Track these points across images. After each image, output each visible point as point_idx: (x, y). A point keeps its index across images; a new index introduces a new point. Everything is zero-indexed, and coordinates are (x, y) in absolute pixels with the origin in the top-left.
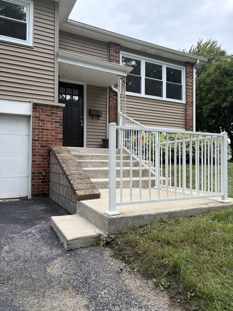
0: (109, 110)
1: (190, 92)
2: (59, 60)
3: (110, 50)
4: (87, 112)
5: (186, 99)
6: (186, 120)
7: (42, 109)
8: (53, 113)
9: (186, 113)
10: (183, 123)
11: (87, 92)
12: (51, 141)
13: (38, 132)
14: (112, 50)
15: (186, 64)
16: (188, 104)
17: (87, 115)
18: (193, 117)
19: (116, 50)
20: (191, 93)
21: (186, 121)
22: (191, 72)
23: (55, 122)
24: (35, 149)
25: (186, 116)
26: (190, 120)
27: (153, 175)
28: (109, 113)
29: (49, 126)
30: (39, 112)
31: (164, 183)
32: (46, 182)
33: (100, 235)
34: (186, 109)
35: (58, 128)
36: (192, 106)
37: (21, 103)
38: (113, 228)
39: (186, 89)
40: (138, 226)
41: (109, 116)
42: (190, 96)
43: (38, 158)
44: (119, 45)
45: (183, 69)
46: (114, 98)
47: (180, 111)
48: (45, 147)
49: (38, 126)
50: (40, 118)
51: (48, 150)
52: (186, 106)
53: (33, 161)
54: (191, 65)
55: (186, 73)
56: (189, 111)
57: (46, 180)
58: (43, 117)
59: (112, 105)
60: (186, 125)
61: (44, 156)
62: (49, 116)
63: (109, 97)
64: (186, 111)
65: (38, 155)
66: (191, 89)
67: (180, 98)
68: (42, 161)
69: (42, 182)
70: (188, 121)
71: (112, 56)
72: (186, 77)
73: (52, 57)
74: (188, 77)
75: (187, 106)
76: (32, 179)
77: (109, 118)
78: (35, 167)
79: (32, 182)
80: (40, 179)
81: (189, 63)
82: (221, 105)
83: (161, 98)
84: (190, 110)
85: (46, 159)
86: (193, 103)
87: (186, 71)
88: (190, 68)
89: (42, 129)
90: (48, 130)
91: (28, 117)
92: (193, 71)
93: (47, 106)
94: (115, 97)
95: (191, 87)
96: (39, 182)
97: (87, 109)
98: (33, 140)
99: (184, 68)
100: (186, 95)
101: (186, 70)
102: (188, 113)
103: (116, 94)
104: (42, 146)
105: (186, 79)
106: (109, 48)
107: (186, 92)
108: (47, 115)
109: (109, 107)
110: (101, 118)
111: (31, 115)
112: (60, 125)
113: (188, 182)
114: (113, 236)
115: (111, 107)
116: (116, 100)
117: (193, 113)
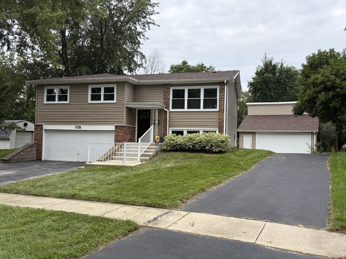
1: (222, 103)
2: (126, 106)
5: (219, 108)
6: (219, 122)
7: (118, 127)
10: (217, 124)
15: (220, 84)
16: (221, 111)
19: (167, 88)
25: (220, 119)
29: (120, 134)
34: (219, 115)
37: (112, 126)
39: (220, 101)
45: (218, 87)
46: (165, 114)
49: (117, 134)
50: (117, 131)
54: (224, 83)
62: (121, 130)
67: (215, 107)
71: (165, 91)
73: (123, 105)
77: (163, 125)
83: (199, 109)
84: (222, 115)
86: (224, 110)
87: (220, 89)
88: (222, 86)
89: (118, 136)
95: (223, 99)
98: (115, 140)
100: (219, 105)
103: (167, 112)
105: (220, 94)
106: (164, 87)
111: (114, 130)
115: (164, 119)
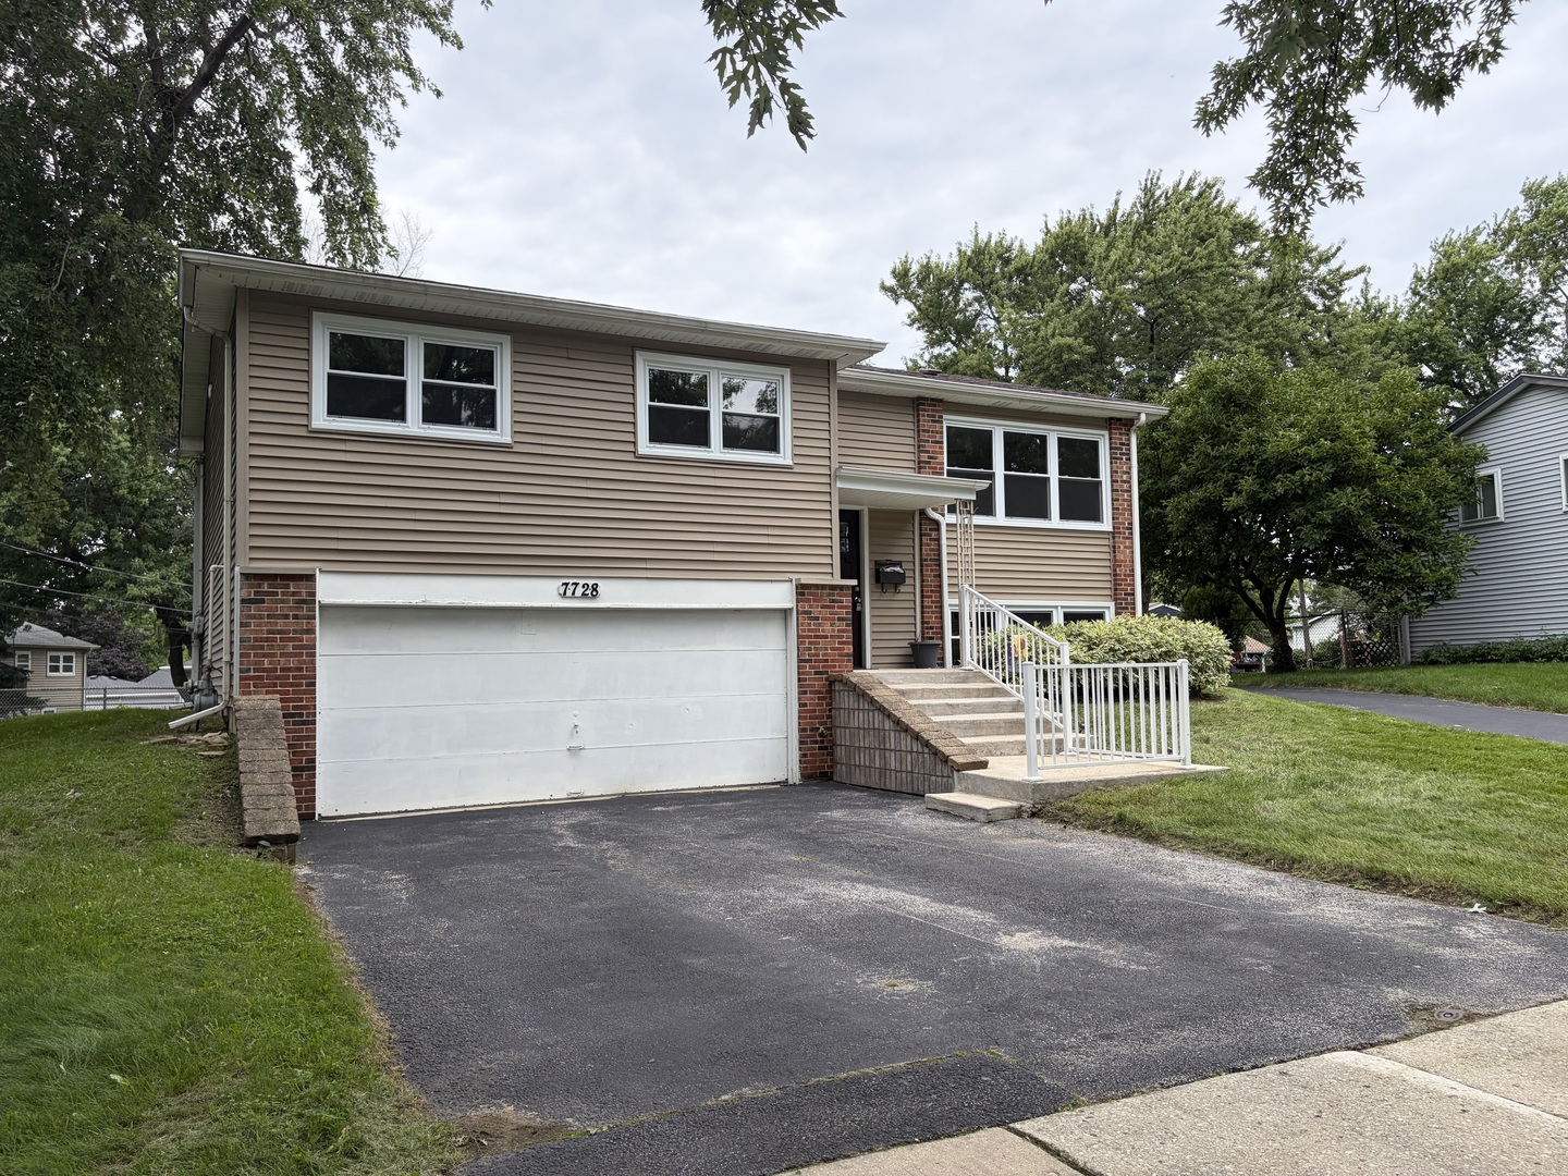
0: (921, 565)
1: (1124, 500)
2: (839, 485)
3: (918, 416)
4: (871, 576)
5: (1113, 519)
6: (1115, 575)
7: (811, 594)
8: (834, 601)
9: (1115, 556)
10: (1108, 585)
11: (870, 528)
12: (833, 661)
13: (810, 643)
14: (924, 416)
15: (1110, 424)
16: (1120, 533)
17: (871, 584)
18: (1133, 566)
19: (934, 416)
20: (1126, 500)
21: (1115, 580)
22: (1124, 444)
23: (839, 619)
24: (805, 680)
25: (1116, 564)
26: (1125, 575)
27: (1058, 730)
28: (922, 575)
29: (827, 628)
30: (808, 601)
31: (1083, 745)
32: (826, 748)
33: (1022, 806)
34: (1114, 547)
35: (844, 631)
36: (1131, 537)
37: (774, 584)
38: (1038, 796)
39: (1113, 490)
40: (1066, 795)
41: (922, 581)
42: (1125, 509)
43: (811, 699)
44: (941, 401)
45: (1103, 435)
46: (933, 536)
47: (1100, 552)
48: (821, 673)
49: (809, 631)
50: (810, 612)
51: (827, 679)
52: (1114, 538)
53: (801, 705)
54: (1125, 425)
55: (1111, 448)
56: (1124, 552)
57: (826, 744)
58: (816, 611)
59: (928, 555)
60: (1116, 589)
61: (820, 692)
62: (827, 607)
63: (921, 535)
64: (1114, 552)
65: (811, 692)
66: (1126, 491)
67: (1095, 516)
68: (818, 705)
69: (820, 748)
70: (1122, 580)
71: (924, 431)
72: (1111, 458)
73: (826, 480)
74: (1117, 459)
75: (1117, 539)
76: (801, 743)
77: (922, 586)
78: (805, 718)
79: (800, 749)
80: (816, 742)
81: (1119, 420)
82: (1222, 501)
83: (1047, 521)
84: (1125, 547)
85: (825, 698)
86: (1131, 529)
87: (1110, 444)
88: (1121, 434)
89: (816, 637)
90: (826, 637)
91: (785, 612)
92: (1129, 440)
93: (823, 587)
94: (934, 534)
95: (1125, 486)
96: (814, 749)
97: (870, 561)
98: (800, 661)
99: (1106, 433)
100: (1113, 509)
101: (1110, 439)
102: (1120, 557)
103: (937, 523)
104: (816, 673)
105: (1111, 463)
106: (918, 410)
107: (1113, 500)
108: (823, 607)
109: (921, 560)
110: (902, 588)
111: (791, 609)
112: (847, 625)
113: (1128, 742)
114: (1039, 806)
115: (926, 560)
116: (938, 540)
117: (1132, 557)
